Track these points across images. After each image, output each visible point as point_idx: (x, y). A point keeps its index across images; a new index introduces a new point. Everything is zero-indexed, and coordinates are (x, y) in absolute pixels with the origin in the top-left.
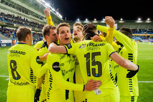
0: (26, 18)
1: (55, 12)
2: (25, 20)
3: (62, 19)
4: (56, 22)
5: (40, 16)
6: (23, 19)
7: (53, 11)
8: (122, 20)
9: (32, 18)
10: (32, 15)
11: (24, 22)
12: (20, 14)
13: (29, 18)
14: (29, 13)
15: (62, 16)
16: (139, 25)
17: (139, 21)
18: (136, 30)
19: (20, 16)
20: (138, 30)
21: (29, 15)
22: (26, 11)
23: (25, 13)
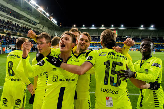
0: (17, 23)
1: (49, 17)
2: (17, 25)
3: (57, 25)
4: (50, 29)
5: (32, 21)
6: (14, 24)
7: (47, 16)
8: (123, 27)
9: (24, 24)
10: (23, 20)
11: (15, 27)
12: (11, 18)
13: (20, 23)
14: (20, 18)
15: (56, 22)
16: (142, 33)
17: (142, 28)
18: (138, 38)
19: (10, 21)
20: (141, 38)
21: (21, 20)
22: (18, 16)
23: (17, 18)
